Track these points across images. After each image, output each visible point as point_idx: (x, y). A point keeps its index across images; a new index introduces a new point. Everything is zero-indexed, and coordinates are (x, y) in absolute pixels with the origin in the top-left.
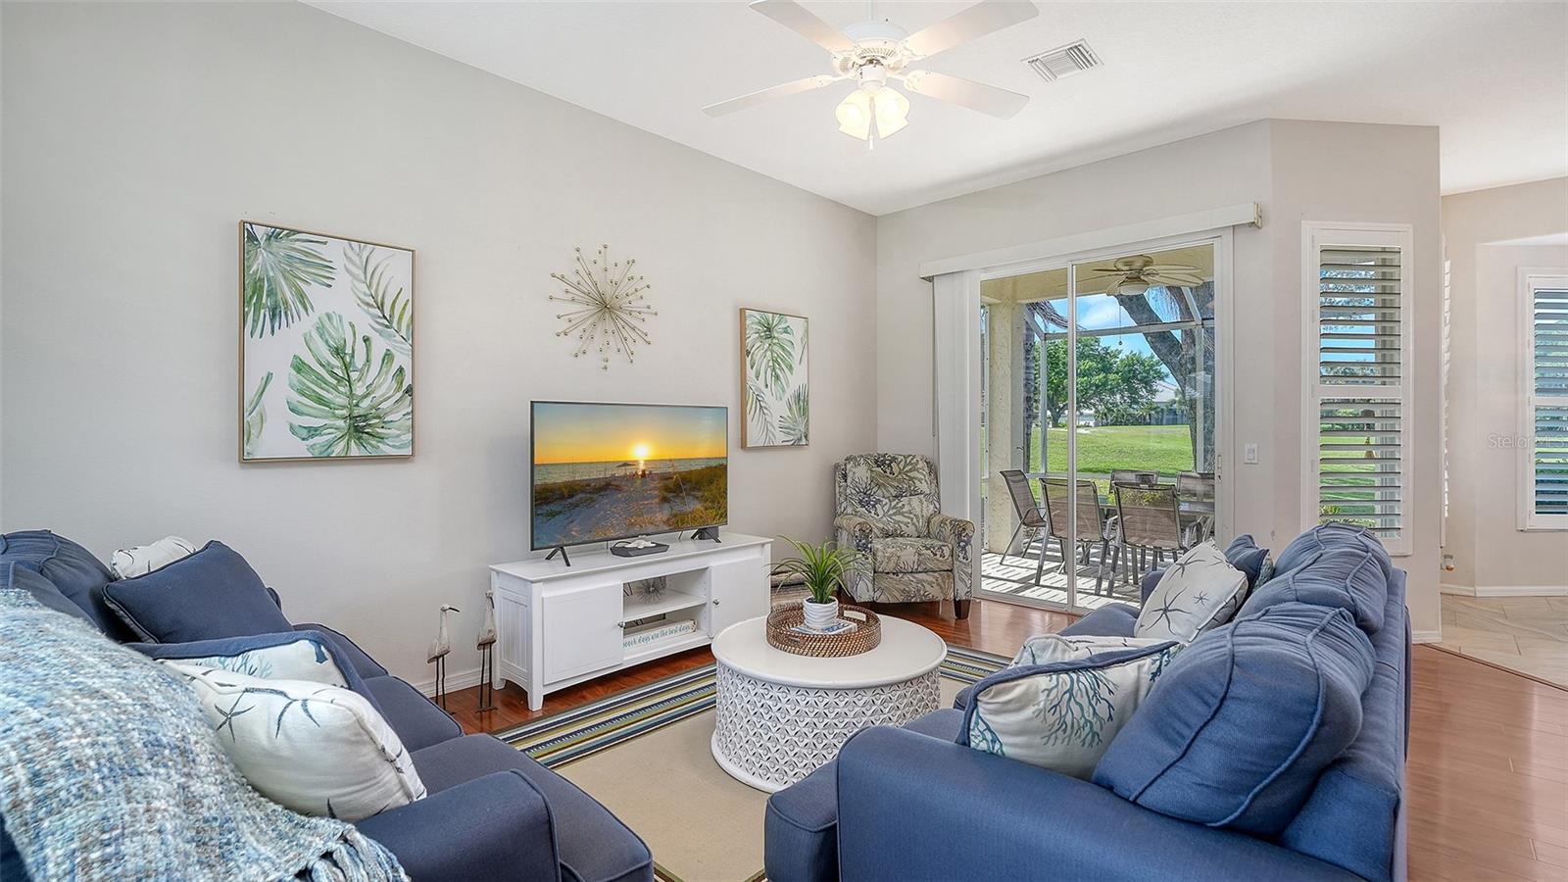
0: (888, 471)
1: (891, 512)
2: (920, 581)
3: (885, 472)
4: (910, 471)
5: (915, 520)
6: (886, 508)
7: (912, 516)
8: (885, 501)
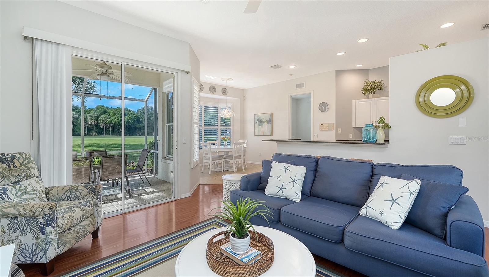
0: (12, 166)
1: (19, 194)
2: (84, 227)
3: (10, 167)
4: (28, 163)
5: (38, 195)
6: (14, 192)
7: (35, 192)
8: (10, 188)
